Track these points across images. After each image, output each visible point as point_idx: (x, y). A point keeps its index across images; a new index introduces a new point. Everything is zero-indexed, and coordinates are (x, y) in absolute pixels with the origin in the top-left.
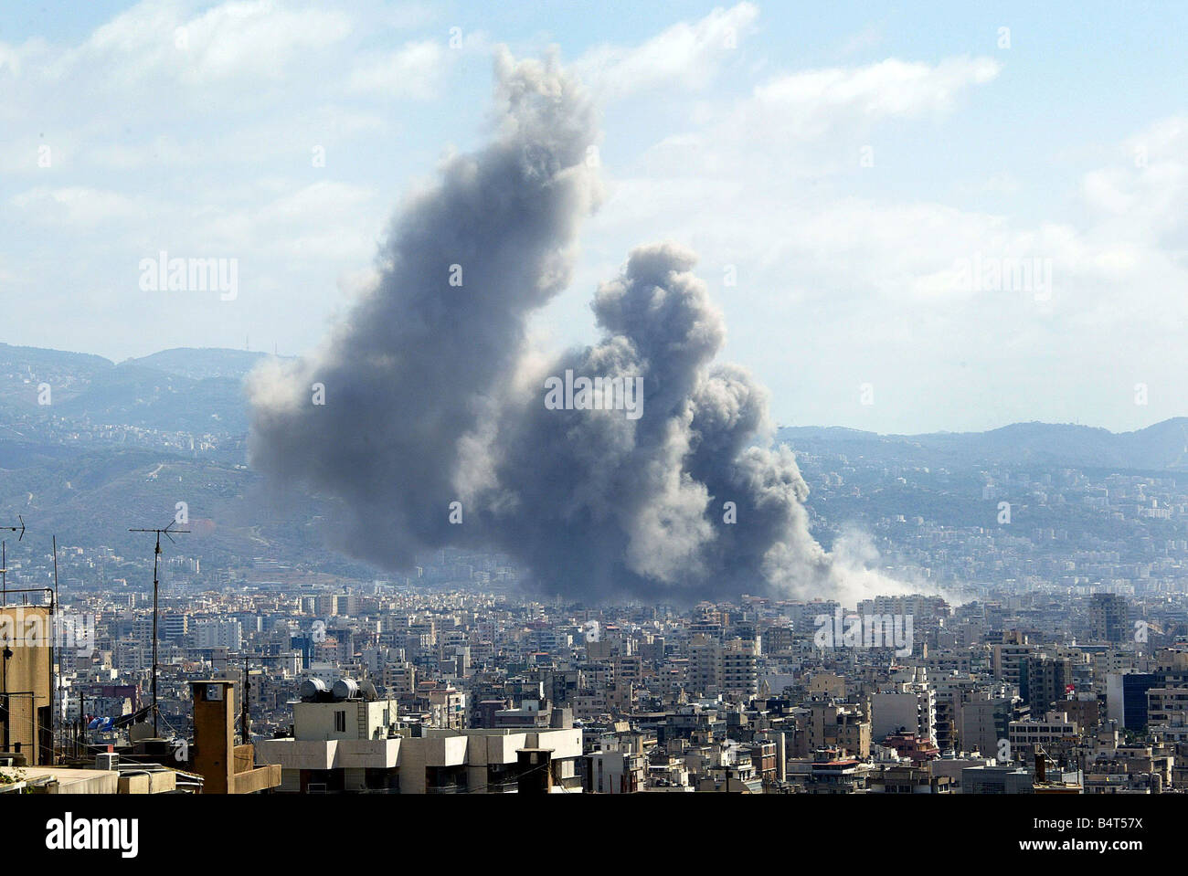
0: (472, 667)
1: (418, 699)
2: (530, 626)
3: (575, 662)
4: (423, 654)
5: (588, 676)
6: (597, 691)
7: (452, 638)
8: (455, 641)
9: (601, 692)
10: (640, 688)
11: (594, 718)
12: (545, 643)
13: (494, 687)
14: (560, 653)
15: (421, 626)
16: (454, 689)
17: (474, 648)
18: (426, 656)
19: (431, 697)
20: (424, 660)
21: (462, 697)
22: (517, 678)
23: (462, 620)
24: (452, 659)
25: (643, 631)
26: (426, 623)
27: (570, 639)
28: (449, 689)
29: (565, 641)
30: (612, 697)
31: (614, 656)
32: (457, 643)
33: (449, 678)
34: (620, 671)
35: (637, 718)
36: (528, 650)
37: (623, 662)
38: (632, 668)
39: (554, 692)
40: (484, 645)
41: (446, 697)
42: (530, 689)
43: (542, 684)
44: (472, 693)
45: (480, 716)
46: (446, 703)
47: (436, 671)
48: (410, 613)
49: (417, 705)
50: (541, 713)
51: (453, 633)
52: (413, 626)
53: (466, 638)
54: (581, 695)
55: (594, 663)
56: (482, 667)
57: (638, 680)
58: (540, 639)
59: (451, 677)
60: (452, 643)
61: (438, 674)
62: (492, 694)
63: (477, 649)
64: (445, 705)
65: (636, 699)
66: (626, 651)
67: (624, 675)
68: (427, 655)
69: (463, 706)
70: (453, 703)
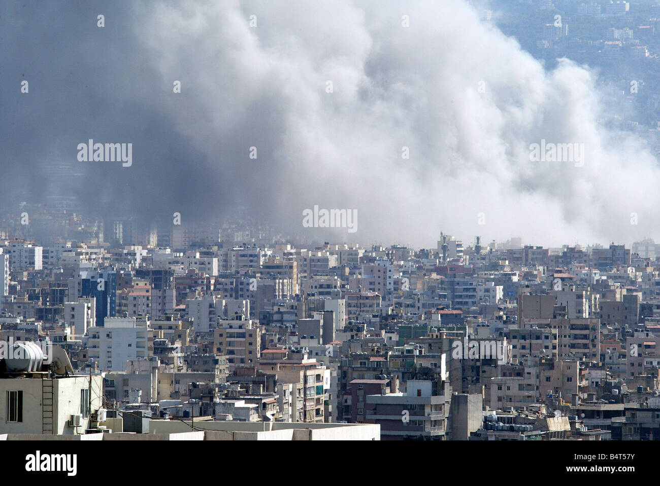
0: (346, 330)
1: (260, 375)
2: (439, 270)
3: (500, 325)
4: (276, 309)
5: (518, 347)
6: (527, 370)
7: (321, 286)
8: (326, 289)
9: (533, 371)
10: (595, 367)
11: (517, 409)
12: (460, 296)
13: (372, 359)
14: (483, 311)
15: (278, 267)
16: (313, 361)
17: (354, 302)
18: (279, 312)
19: (278, 373)
20: (276, 317)
21: (326, 374)
22: (407, 347)
23: (340, 259)
24: (318, 317)
25: (611, 282)
26: (285, 263)
27: (499, 292)
28: (306, 361)
29: (491, 294)
30: (548, 379)
31: (559, 318)
32: (328, 293)
33: (307, 344)
34: (567, 341)
35: (583, 411)
36: (433, 305)
37: (573, 327)
38: (585, 337)
39: (464, 370)
40: (367, 298)
41: (302, 373)
42: (426, 364)
43: (444, 356)
44: (340, 368)
45: (349, 402)
46: (302, 380)
47: (293, 334)
48: (262, 247)
49: (256, 383)
50: (435, 400)
51: (323, 279)
52: (266, 267)
53: (343, 286)
54: (504, 375)
55: (528, 327)
56: (360, 330)
57: (594, 355)
58: (453, 290)
59: (314, 343)
60: (321, 293)
61: (295, 339)
62: (369, 369)
63: (357, 303)
64: (300, 385)
65: (584, 383)
66: (580, 311)
67: (573, 346)
68: (282, 310)
69: (327, 386)
70: (311, 383)
